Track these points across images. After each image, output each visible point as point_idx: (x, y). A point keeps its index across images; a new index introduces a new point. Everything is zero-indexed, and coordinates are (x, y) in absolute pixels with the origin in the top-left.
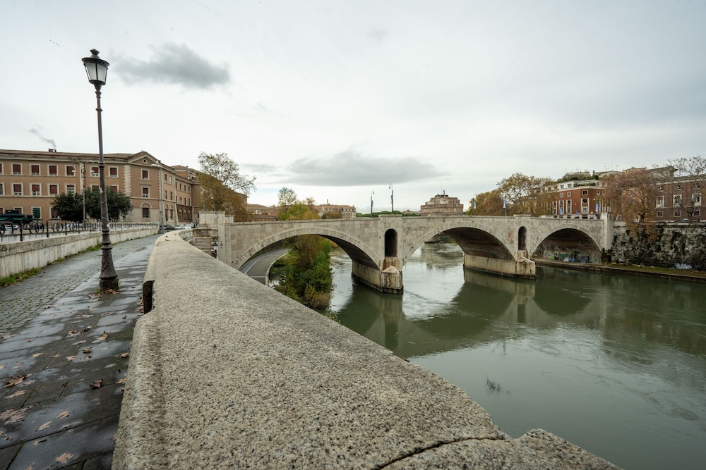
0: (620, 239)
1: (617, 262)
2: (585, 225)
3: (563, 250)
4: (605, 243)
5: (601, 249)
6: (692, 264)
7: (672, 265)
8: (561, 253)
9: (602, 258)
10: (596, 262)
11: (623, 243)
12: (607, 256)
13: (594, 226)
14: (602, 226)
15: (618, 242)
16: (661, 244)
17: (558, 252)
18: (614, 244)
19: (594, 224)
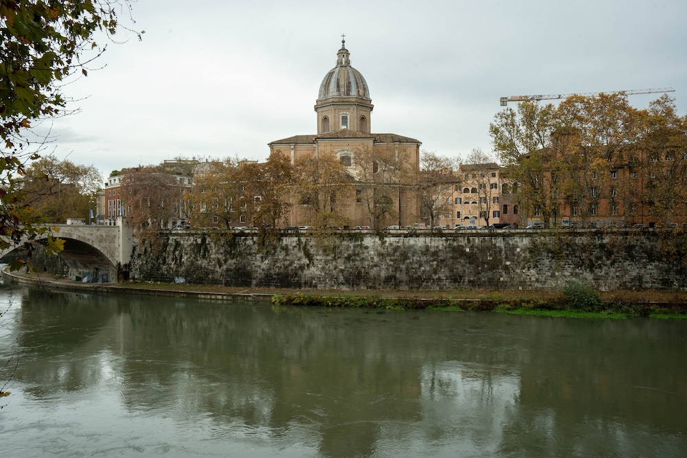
0: (138, 251)
1: (134, 278)
2: (87, 232)
3: (86, 267)
4: (121, 255)
5: (115, 264)
6: (186, 277)
7: (172, 280)
8: (85, 270)
9: (118, 275)
10: (113, 282)
11: (139, 255)
12: (124, 272)
13: (104, 234)
14: (117, 234)
15: (136, 253)
16: (167, 256)
17: (81, 270)
18: (132, 256)
19: (103, 232)
